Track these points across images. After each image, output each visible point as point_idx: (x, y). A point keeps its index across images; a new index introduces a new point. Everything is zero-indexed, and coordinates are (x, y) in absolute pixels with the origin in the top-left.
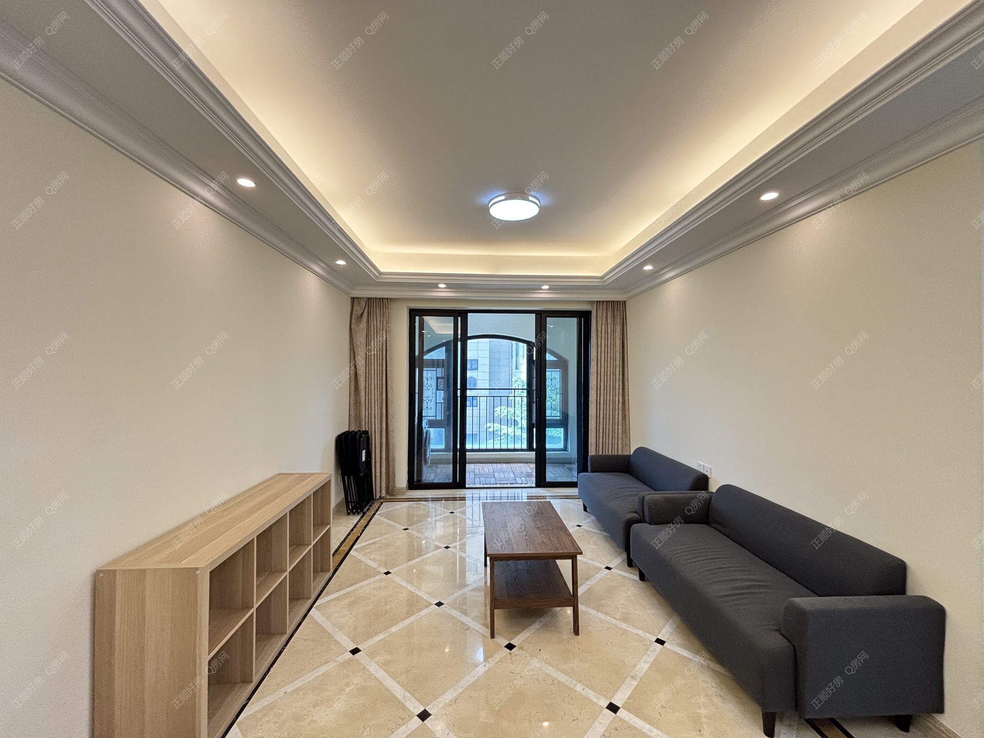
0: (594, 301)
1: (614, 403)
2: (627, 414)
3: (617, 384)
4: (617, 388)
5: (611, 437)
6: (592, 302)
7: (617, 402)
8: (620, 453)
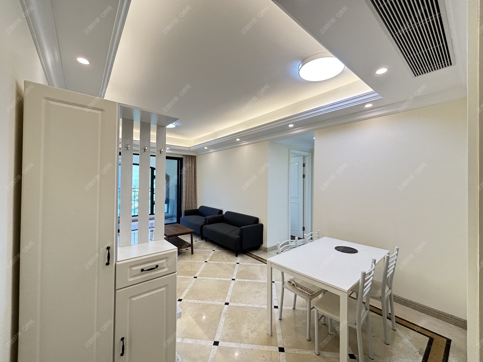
0: (185, 155)
1: (192, 192)
2: (196, 195)
3: (193, 185)
4: (193, 186)
5: (190, 204)
6: (184, 155)
7: (193, 192)
8: (194, 209)
